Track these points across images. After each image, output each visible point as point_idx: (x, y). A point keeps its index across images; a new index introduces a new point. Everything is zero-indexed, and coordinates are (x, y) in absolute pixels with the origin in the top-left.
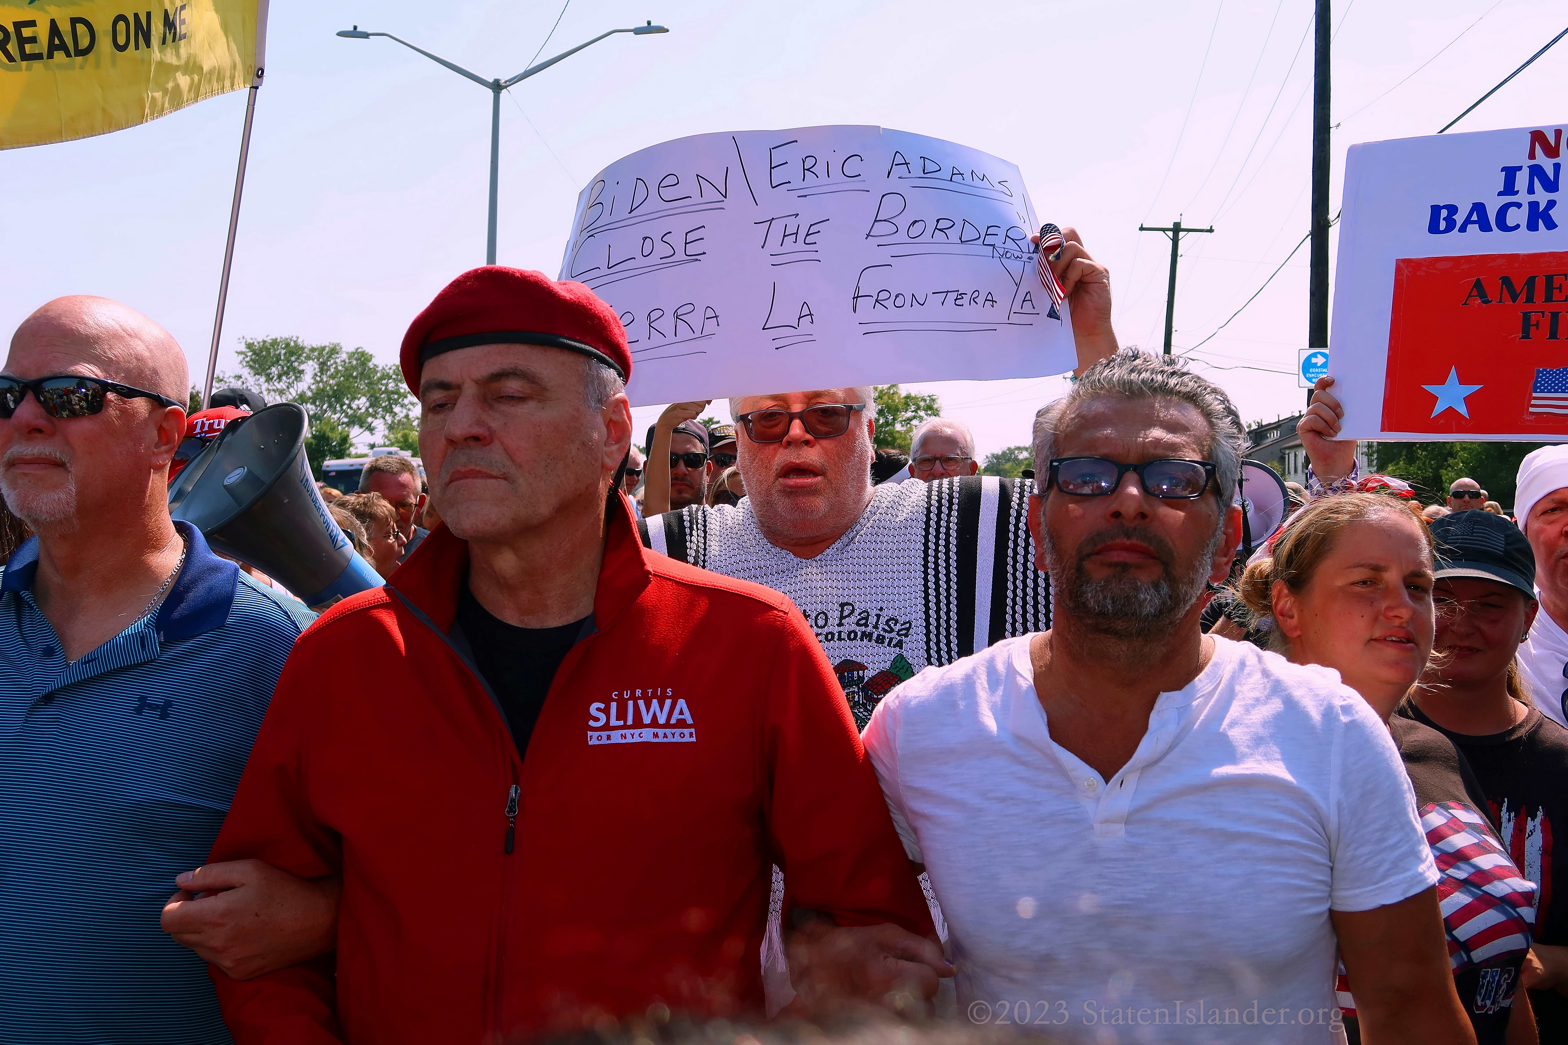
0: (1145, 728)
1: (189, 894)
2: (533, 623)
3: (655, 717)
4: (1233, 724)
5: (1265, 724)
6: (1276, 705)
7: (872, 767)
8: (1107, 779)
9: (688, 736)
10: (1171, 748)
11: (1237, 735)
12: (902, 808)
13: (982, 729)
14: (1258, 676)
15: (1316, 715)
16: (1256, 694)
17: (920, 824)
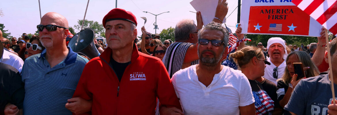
0: (212, 79)
1: (69, 102)
2: (122, 62)
3: (140, 76)
4: (226, 79)
5: (230, 79)
6: (232, 76)
7: (172, 84)
8: (207, 87)
9: (145, 79)
10: (217, 82)
11: (226, 81)
12: (177, 90)
13: (189, 79)
14: (229, 71)
15: (238, 78)
16: (229, 74)
17: (179, 93)
